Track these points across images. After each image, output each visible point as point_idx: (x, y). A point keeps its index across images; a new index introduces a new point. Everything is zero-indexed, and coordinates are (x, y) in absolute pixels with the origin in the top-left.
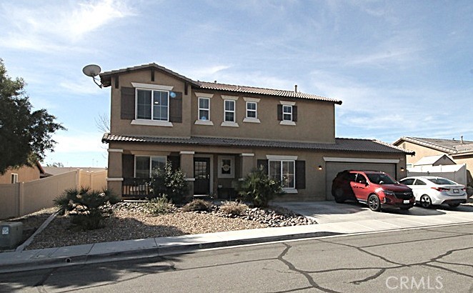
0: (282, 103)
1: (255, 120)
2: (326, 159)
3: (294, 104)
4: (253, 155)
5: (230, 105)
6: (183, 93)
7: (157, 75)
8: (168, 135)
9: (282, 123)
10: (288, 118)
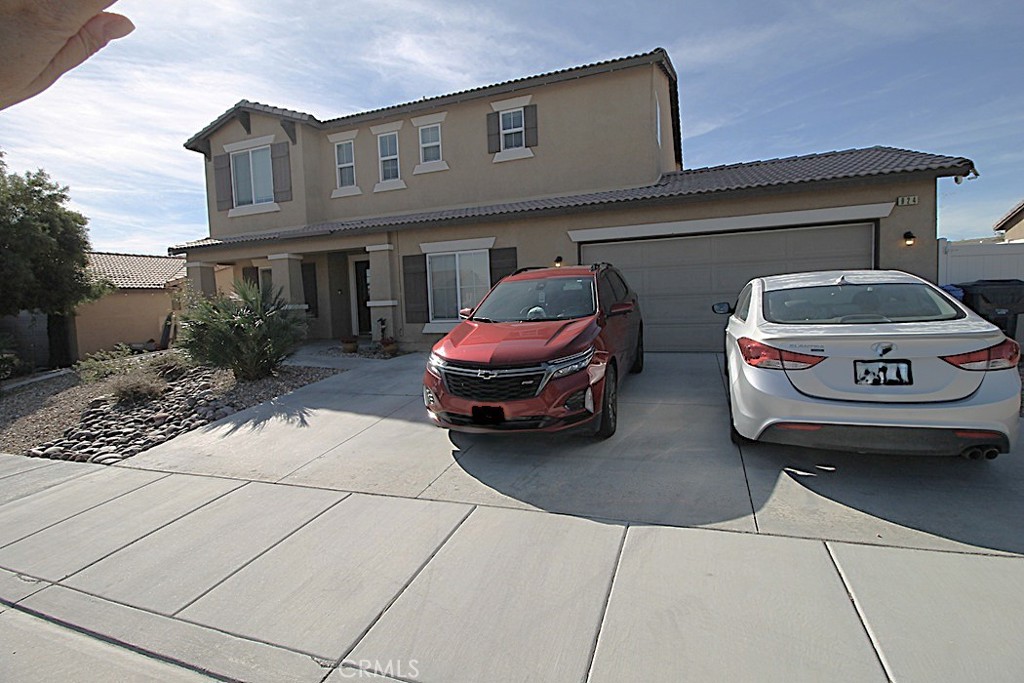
0: (496, 106)
1: (440, 165)
2: (578, 236)
3: (526, 100)
4: (387, 247)
5: (389, 144)
6: (290, 142)
7: (254, 122)
8: (277, 227)
9: (498, 157)
10: (513, 141)
